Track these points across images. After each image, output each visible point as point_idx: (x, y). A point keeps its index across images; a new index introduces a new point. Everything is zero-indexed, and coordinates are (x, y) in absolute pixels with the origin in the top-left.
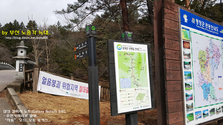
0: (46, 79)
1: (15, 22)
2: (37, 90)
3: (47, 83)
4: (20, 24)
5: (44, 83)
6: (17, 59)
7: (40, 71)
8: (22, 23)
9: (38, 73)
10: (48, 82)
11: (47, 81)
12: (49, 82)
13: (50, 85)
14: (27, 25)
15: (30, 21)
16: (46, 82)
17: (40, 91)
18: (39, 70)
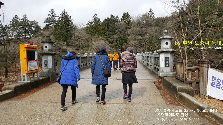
0: (215, 80)
1: (111, 17)
2: (207, 95)
3: (217, 85)
4: (115, 17)
5: (213, 85)
6: (162, 52)
7: (209, 69)
8: (117, 17)
9: (207, 71)
10: (217, 83)
11: (216, 81)
12: (219, 83)
13: (219, 88)
14: (121, 18)
15: (124, 14)
16: (215, 83)
17: (210, 96)
18: (208, 67)
